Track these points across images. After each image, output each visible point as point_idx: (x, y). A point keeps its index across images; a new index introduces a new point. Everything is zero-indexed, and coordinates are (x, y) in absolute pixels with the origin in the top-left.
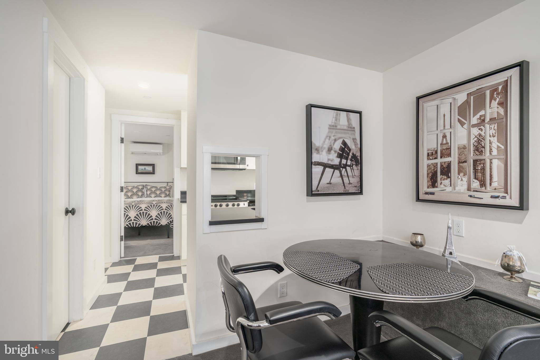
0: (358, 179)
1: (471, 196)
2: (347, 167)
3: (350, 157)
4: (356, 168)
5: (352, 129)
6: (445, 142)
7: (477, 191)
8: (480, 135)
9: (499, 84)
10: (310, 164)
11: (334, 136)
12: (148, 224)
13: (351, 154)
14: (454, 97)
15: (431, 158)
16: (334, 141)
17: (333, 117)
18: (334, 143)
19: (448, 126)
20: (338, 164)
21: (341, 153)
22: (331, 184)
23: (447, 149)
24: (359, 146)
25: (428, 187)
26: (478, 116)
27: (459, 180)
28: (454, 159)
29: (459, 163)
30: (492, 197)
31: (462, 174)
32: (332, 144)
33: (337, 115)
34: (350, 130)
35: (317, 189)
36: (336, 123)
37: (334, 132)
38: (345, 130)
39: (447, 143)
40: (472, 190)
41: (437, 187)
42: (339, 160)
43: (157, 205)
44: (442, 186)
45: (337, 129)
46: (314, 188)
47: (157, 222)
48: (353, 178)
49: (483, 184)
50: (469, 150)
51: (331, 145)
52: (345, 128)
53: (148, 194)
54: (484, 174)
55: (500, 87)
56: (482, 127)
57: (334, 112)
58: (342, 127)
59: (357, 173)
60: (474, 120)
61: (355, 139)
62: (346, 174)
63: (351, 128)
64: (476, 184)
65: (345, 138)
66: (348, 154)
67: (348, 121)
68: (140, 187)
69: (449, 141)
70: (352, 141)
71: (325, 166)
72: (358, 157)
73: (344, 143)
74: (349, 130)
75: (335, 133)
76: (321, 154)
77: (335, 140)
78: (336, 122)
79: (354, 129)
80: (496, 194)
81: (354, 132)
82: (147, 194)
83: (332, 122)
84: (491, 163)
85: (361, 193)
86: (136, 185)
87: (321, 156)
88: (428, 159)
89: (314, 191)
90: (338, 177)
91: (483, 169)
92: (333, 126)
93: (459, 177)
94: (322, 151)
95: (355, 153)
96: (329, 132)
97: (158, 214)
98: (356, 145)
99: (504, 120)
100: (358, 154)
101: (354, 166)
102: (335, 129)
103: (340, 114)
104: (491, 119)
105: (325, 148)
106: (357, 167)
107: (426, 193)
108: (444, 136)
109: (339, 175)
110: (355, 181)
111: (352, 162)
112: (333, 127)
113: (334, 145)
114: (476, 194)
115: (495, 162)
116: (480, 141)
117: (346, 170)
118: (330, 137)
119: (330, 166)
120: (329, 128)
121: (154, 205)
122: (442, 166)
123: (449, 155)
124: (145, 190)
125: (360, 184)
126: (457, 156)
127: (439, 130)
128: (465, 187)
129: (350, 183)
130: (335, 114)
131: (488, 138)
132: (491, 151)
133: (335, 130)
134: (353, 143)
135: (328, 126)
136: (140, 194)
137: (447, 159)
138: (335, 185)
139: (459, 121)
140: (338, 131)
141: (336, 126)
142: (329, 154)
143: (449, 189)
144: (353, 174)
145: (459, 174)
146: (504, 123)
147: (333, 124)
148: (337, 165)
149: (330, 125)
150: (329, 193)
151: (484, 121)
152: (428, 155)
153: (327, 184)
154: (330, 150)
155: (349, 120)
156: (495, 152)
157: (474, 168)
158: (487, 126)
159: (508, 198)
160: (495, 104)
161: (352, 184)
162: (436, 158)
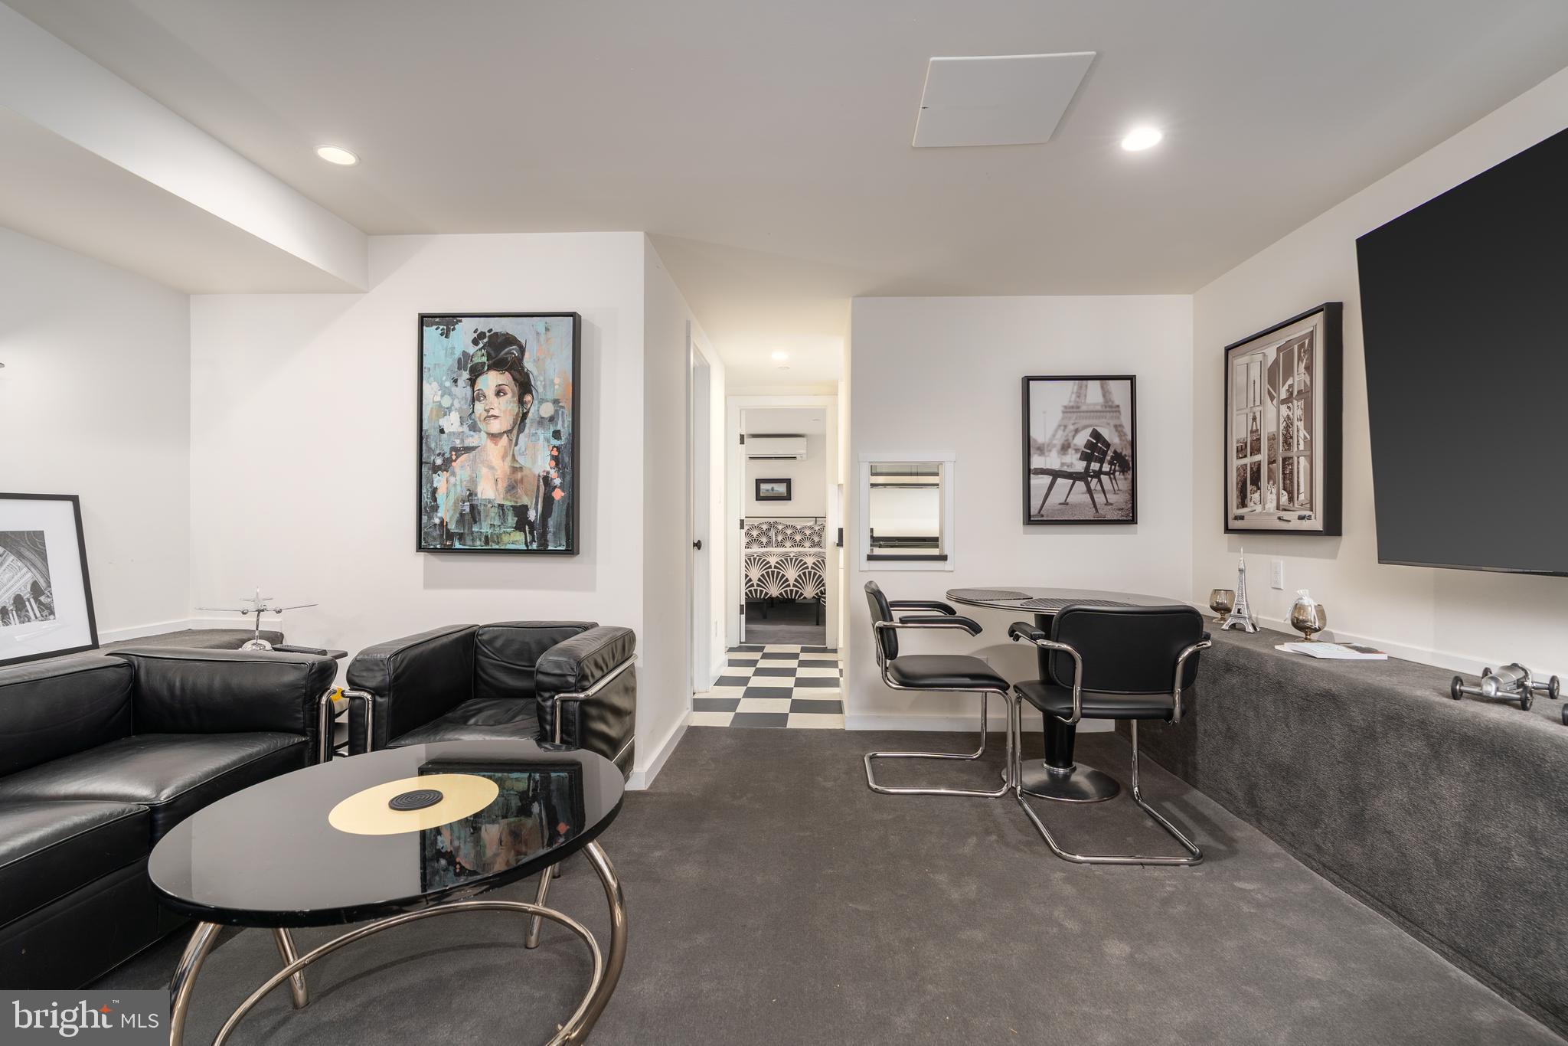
0: (1128, 497)
1: (1279, 518)
2: (1102, 476)
3: (1108, 458)
4: (1122, 477)
5: (1114, 409)
6: (1254, 428)
7: (1285, 510)
8: (1288, 416)
9: (1304, 337)
10: (1028, 472)
11: (1073, 424)
12: (781, 594)
13: (1110, 453)
14: (1265, 352)
15: (1241, 456)
16: (1074, 433)
17: (1072, 393)
18: (1074, 437)
19: (1258, 402)
20: (1083, 471)
21: (1089, 452)
22: (1067, 504)
23: (1257, 440)
24: (1129, 438)
25: (1238, 508)
26: (1286, 387)
27: (1269, 492)
28: (1262, 457)
29: (1269, 463)
30: (1301, 518)
31: (1271, 482)
32: (1070, 438)
33: (1080, 387)
34: (1109, 412)
35: (1039, 512)
36: (1078, 402)
37: (1074, 418)
38: (1096, 412)
39: (1257, 431)
40: (1281, 508)
41: (1246, 507)
42: (1084, 463)
43: (796, 560)
44: (1252, 504)
45: (1080, 412)
46: (1034, 511)
47: (797, 592)
48: (1115, 493)
49: (1291, 499)
50: (1279, 442)
51: (1067, 440)
52: (1099, 408)
53: (779, 541)
54: (1292, 480)
55: (1307, 342)
56: (1290, 405)
57: (1074, 384)
58: (1091, 408)
59: (1122, 481)
60: (1284, 395)
61: (1121, 426)
62: (1099, 487)
63: (1111, 407)
64: (1284, 498)
65: (1096, 426)
66: (1105, 453)
67: (1104, 396)
68: (765, 527)
69: (1259, 428)
70: (1114, 430)
71: (1056, 474)
72: (1127, 458)
73: (1096, 434)
74: (1106, 412)
75: (1076, 419)
76: (1048, 456)
77: (1077, 431)
78: (1078, 399)
79: (1117, 409)
80: (1303, 513)
81: (1118, 414)
82: (777, 540)
83: (1070, 401)
84: (1298, 462)
85: (1133, 521)
86: (756, 522)
87: (1048, 458)
88: (1238, 458)
89: (1034, 516)
90: (1083, 493)
91: (1291, 472)
92: (1072, 407)
93: (1269, 488)
94: (1050, 451)
95: (1119, 451)
96: (1063, 419)
97: (799, 576)
98: (1121, 434)
99: (1310, 393)
100: (1127, 452)
101: (1117, 473)
102: (1077, 412)
103: (1086, 386)
104: (1298, 392)
105: (1055, 446)
106: (1123, 474)
107: (1236, 518)
108: (1254, 419)
109: (1084, 489)
110: (1119, 499)
111: (1113, 467)
112: (1068, 410)
113: (1073, 439)
114: (1286, 515)
115: (1302, 459)
116: (1289, 427)
117: (1100, 481)
118: (1065, 427)
119: (1065, 474)
120: (1064, 412)
121: (791, 560)
122: (1251, 468)
124: (772, 533)
125: (1130, 505)
126: (1267, 452)
127: (1249, 407)
128: (1274, 504)
129: (1107, 504)
130: (1076, 387)
131: (1296, 423)
132: (1298, 444)
133: (1075, 414)
134: (1117, 434)
135: (1062, 409)
136: (764, 540)
137: (1257, 458)
138: (1075, 506)
139: (1269, 393)
140: (1082, 414)
141: (1078, 407)
142: (1064, 454)
143: (1259, 508)
144: (1116, 488)
145: (1268, 483)
146: (1310, 399)
147: (1072, 404)
148: (1081, 473)
149: (1065, 407)
150: (1063, 519)
151: (1292, 394)
152: (1237, 451)
153: (1060, 504)
154: (1065, 448)
155: (1107, 394)
157: (1283, 473)
158: (1295, 402)
159: (1313, 518)
160: (1302, 366)
161: (1111, 504)
162: (1245, 456)
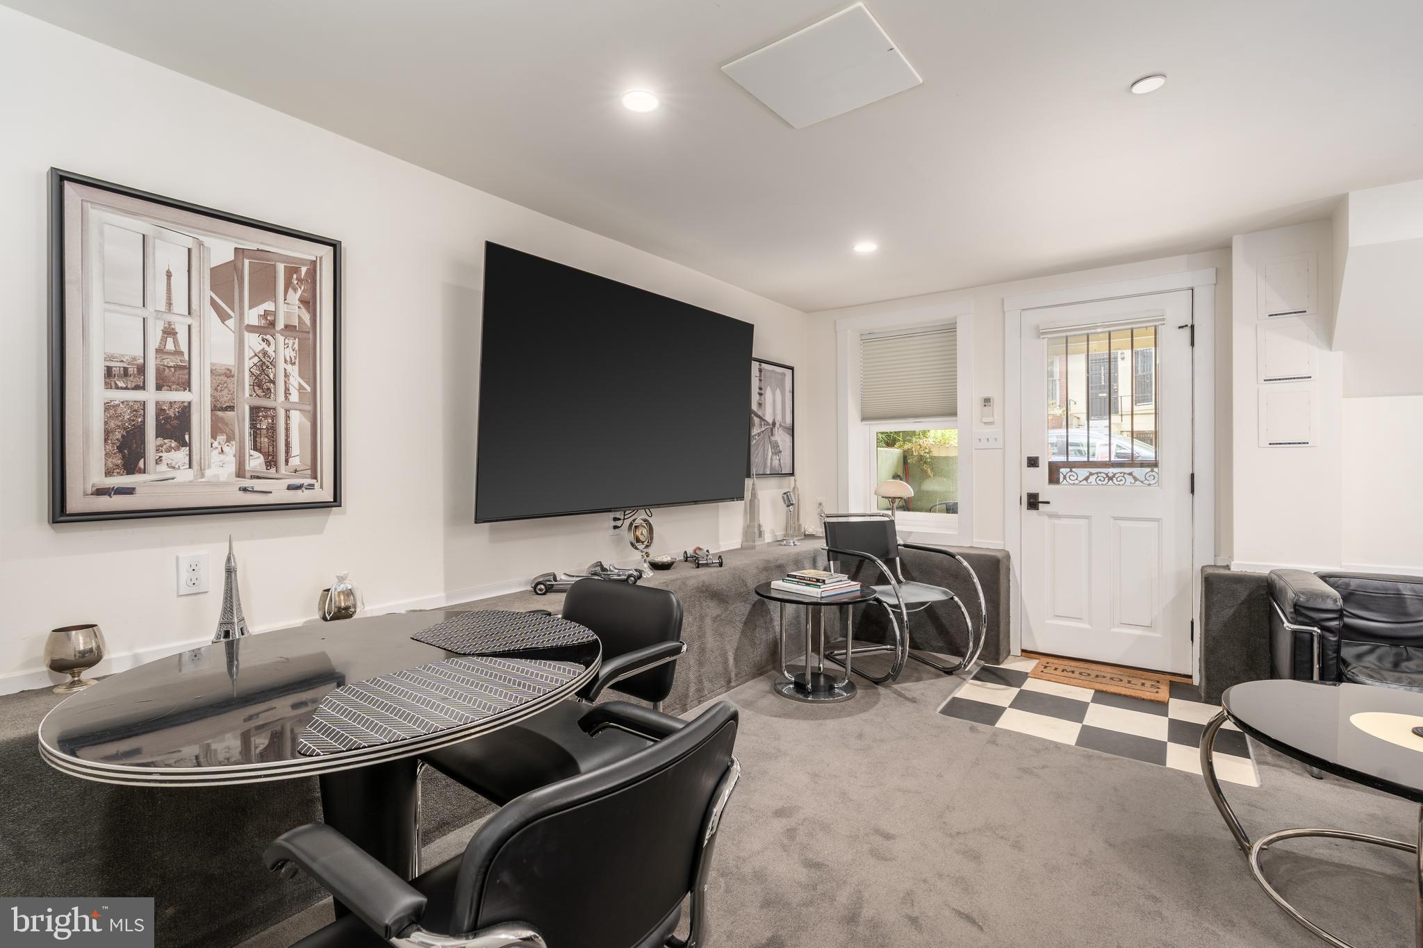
1: (245, 490)
6: (169, 346)
7: (258, 478)
8: (265, 354)
9: (303, 262)
14: (201, 238)
15: (121, 384)
19: (180, 305)
23: (177, 367)
25: (108, 473)
26: (260, 309)
27: (216, 452)
28: (199, 396)
29: (215, 408)
30: (290, 488)
31: (222, 438)
39: (178, 353)
40: (248, 475)
41: (143, 471)
44: (163, 468)
49: (271, 461)
50: (241, 383)
54: (273, 439)
55: (304, 270)
56: (269, 337)
60: (253, 316)
64: (256, 462)
69: (184, 347)
80: (298, 481)
84: (287, 417)
88: (108, 386)
91: (272, 428)
93: (216, 444)
99: (311, 336)
104: (286, 326)
107: (100, 492)
108: (169, 332)
114: (259, 485)
115: (296, 416)
116: (264, 365)
122: (160, 411)
123: (186, 385)
126: (208, 391)
127: (150, 308)
128: (232, 468)
131: (281, 365)
132: (287, 391)
137: (178, 396)
139: (213, 303)
143: (184, 475)
146: (311, 341)
151: (272, 324)
152: (109, 372)
156: (294, 397)
157: (253, 426)
158: (280, 337)
159: (317, 485)
160: (294, 297)
162: (143, 388)
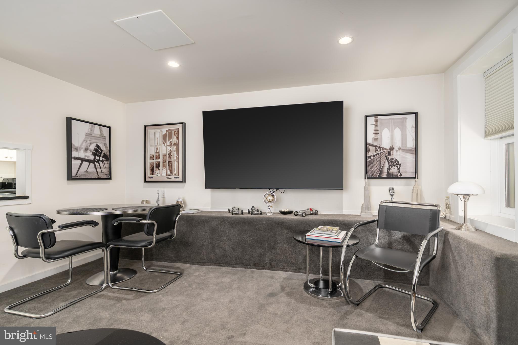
0: (108, 170)
1: (167, 178)
2: (100, 162)
3: (102, 155)
4: (106, 163)
5: (104, 138)
6: (157, 151)
7: (169, 176)
8: (170, 150)
9: (176, 129)
10: (70, 158)
11: (89, 141)
13: (102, 154)
14: (161, 130)
15: (151, 159)
16: (89, 144)
17: (89, 128)
18: (90, 146)
19: (158, 144)
20: (93, 159)
21: (95, 152)
22: (87, 172)
23: (158, 155)
24: (109, 149)
25: (150, 175)
26: (170, 141)
28: (161, 160)
29: (163, 162)
30: (175, 178)
31: (164, 168)
32: (88, 146)
33: (92, 127)
34: (102, 138)
35: (76, 175)
36: (91, 132)
37: (90, 138)
38: (98, 137)
39: (158, 152)
40: (168, 175)
41: (154, 174)
42: (94, 156)
44: (156, 174)
45: (92, 136)
46: (74, 174)
48: (104, 168)
49: (171, 173)
50: (167, 156)
51: (87, 147)
52: (98, 136)
54: (172, 168)
55: (177, 131)
56: (171, 147)
57: (90, 125)
58: (96, 136)
59: (107, 165)
60: (169, 143)
61: (106, 144)
62: (99, 166)
63: (103, 136)
64: (169, 172)
65: (98, 143)
66: (101, 153)
67: (100, 132)
69: (159, 152)
70: (104, 145)
71: (83, 160)
72: (108, 156)
73: (97, 146)
74: (101, 138)
75: (90, 139)
76: (80, 152)
77: (91, 144)
78: (91, 131)
79: (105, 138)
80: (176, 177)
81: (105, 139)
83: (88, 132)
84: (174, 163)
85: (110, 178)
87: (79, 153)
88: (150, 160)
89: (74, 177)
90: (93, 168)
91: (172, 165)
92: (89, 134)
93: (163, 169)
94: (80, 150)
95: (105, 153)
96: (85, 138)
98: (106, 147)
100: (108, 154)
101: (105, 161)
102: (91, 136)
103: (94, 127)
104: (174, 144)
105: (82, 148)
106: (107, 162)
107: (149, 178)
108: (157, 149)
109: (94, 166)
110: (106, 171)
111: (104, 159)
112: (88, 135)
113: (89, 146)
114: (169, 177)
115: (175, 162)
116: (171, 152)
117: (99, 164)
118: (86, 141)
119: (86, 160)
120: (86, 135)
122: (156, 163)
123: (159, 158)
125: (109, 173)
126: (162, 159)
127: (155, 145)
128: (165, 174)
129: (102, 172)
130: (90, 126)
131: (173, 152)
132: (174, 158)
133: (90, 137)
134: (105, 147)
135: (85, 134)
137: (158, 160)
138: (91, 173)
139: (163, 142)
140: (93, 137)
141: (91, 134)
142: (86, 152)
143: (159, 175)
144: (105, 167)
145: (163, 168)
146: (178, 146)
147: (89, 133)
148: (92, 160)
149: (86, 133)
150: (86, 178)
151: (172, 144)
152: (150, 158)
153: (84, 172)
154: (86, 150)
155: (102, 131)
156: (175, 159)
157: (169, 165)
158: (173, 146)
159: (179, 177)
160: (175, 137)
161: (103, 173)
162: (154, 159)
